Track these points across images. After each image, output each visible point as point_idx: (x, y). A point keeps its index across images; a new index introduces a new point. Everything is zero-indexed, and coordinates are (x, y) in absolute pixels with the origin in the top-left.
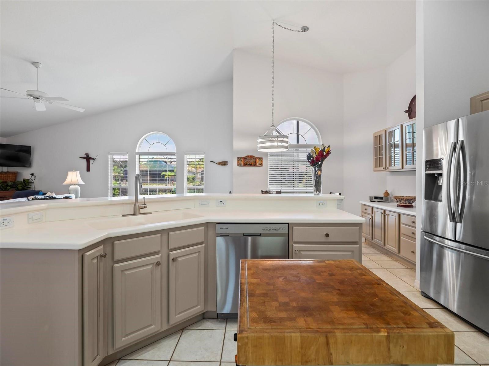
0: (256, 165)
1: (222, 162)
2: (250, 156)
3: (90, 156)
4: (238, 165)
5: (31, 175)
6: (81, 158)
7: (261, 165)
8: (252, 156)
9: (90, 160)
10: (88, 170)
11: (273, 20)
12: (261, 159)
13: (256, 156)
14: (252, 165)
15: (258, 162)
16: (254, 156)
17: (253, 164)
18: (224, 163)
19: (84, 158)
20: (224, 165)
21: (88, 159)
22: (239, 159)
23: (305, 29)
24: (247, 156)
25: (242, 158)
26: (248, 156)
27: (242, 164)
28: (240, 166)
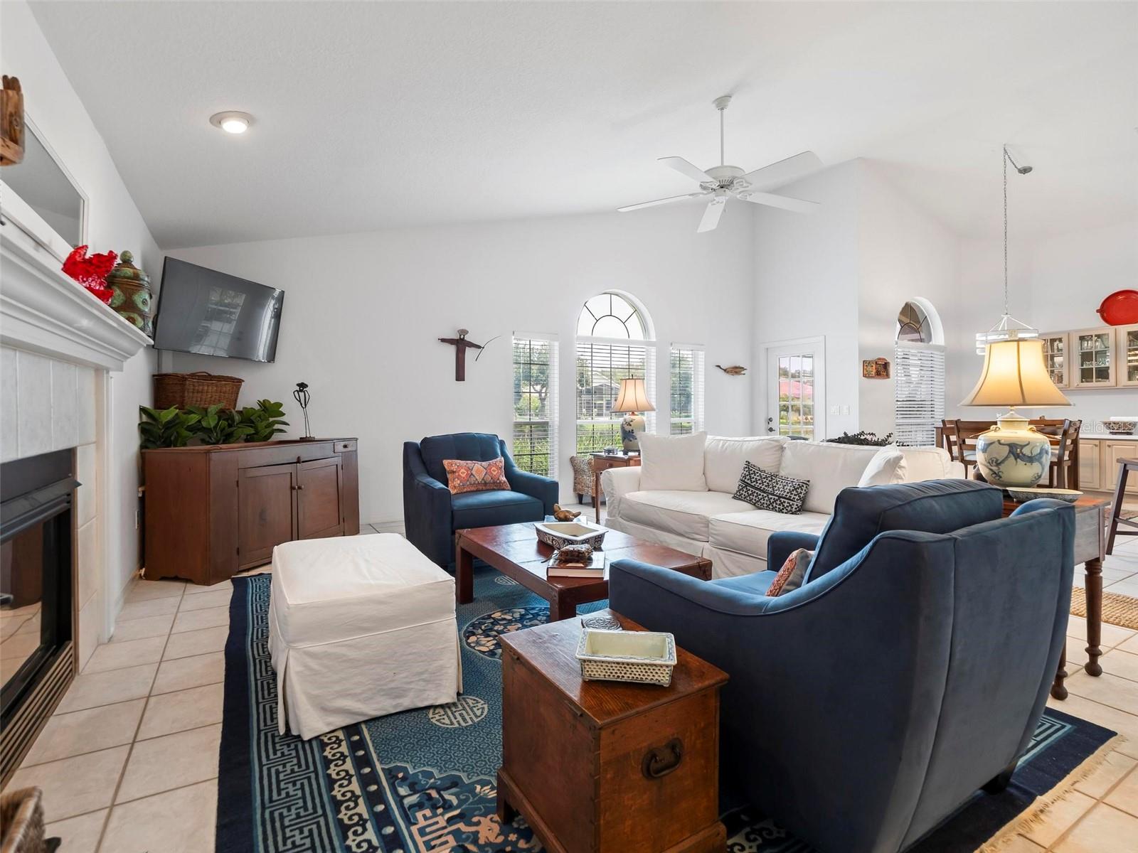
0: (887, 376)
1: (736, 368)
3: (467, 338)
4: (864, 376)
5: (298, 385)
6: (443, 340)
7: (890, 376)
9: (467, 348)
10: (460, 376)
11: (1005, 145)
13: (885, 359)
14: (882, 375)
15: (888, 369)
17: (884, 373)
18: (736, 370)
19: (450, 341)
20: (737, 373)
21: (461, 344)
22: (866, 364)
23: (1026, 170)
24: (878, 359)
25: (871, 362)
26: (881, 359)
27: (873, 373)
28: (869, 377)
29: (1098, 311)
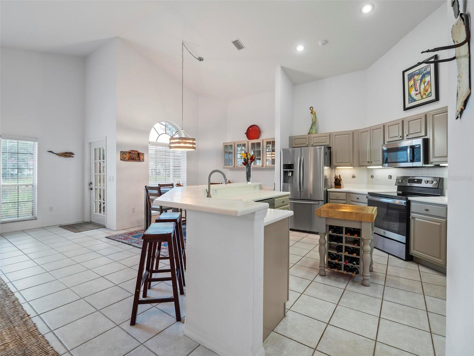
0: (139, 160)
1: (67, 153)
2: (135, 151)
4: (121, 160)
7: (143, 160)
8: (136, 151)
11: (183, 41)
12: (143, 154)
13: (140, 151)
14: (136, 160)
15: (141, 157)
16: (138, 151)
17: (136, 158)
18: (68, 155)
20: (69, 156)
22: (123, 153)
23: (201, 59)
24: (131, 151)
25: (127, 152)
26: (133, 151)
27: (127, 158)
28: (124, 160)
29: (245, 133)
